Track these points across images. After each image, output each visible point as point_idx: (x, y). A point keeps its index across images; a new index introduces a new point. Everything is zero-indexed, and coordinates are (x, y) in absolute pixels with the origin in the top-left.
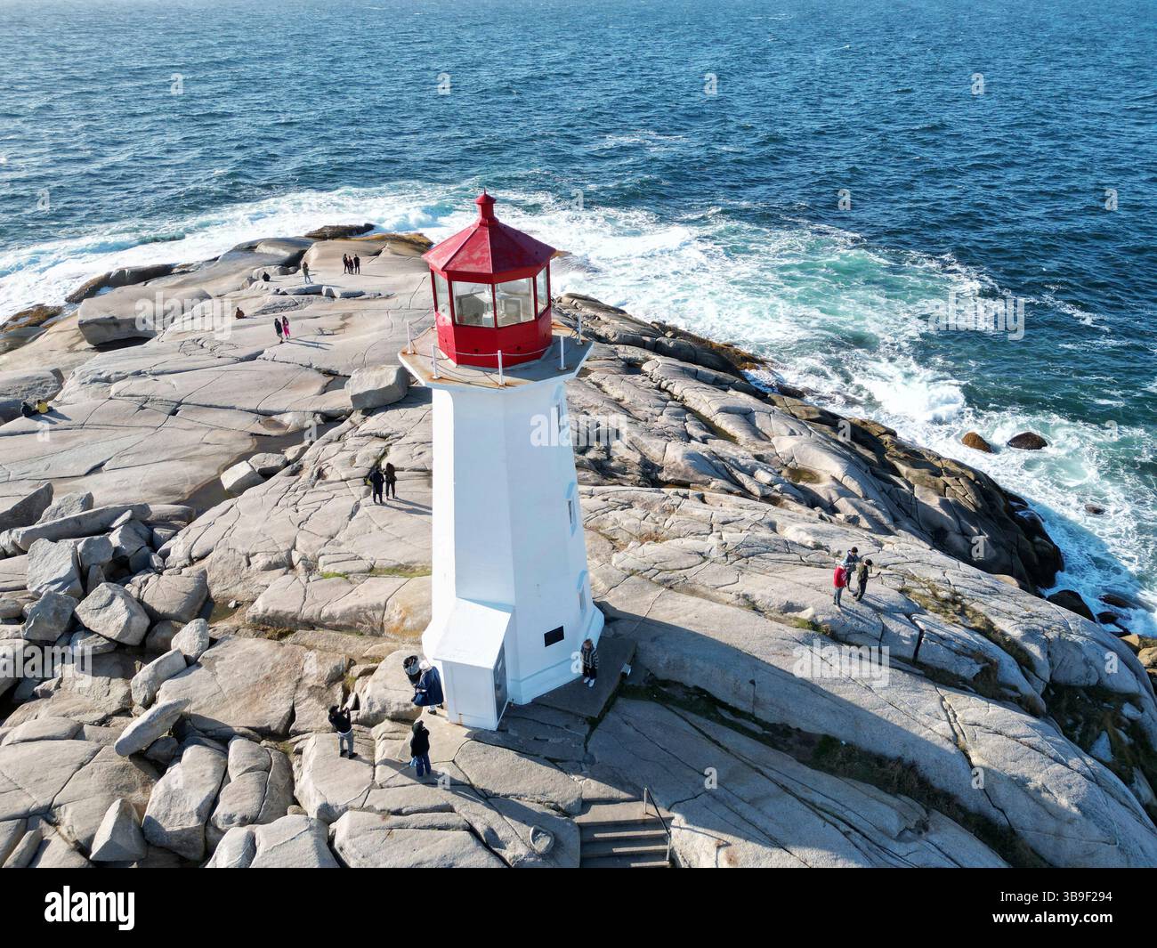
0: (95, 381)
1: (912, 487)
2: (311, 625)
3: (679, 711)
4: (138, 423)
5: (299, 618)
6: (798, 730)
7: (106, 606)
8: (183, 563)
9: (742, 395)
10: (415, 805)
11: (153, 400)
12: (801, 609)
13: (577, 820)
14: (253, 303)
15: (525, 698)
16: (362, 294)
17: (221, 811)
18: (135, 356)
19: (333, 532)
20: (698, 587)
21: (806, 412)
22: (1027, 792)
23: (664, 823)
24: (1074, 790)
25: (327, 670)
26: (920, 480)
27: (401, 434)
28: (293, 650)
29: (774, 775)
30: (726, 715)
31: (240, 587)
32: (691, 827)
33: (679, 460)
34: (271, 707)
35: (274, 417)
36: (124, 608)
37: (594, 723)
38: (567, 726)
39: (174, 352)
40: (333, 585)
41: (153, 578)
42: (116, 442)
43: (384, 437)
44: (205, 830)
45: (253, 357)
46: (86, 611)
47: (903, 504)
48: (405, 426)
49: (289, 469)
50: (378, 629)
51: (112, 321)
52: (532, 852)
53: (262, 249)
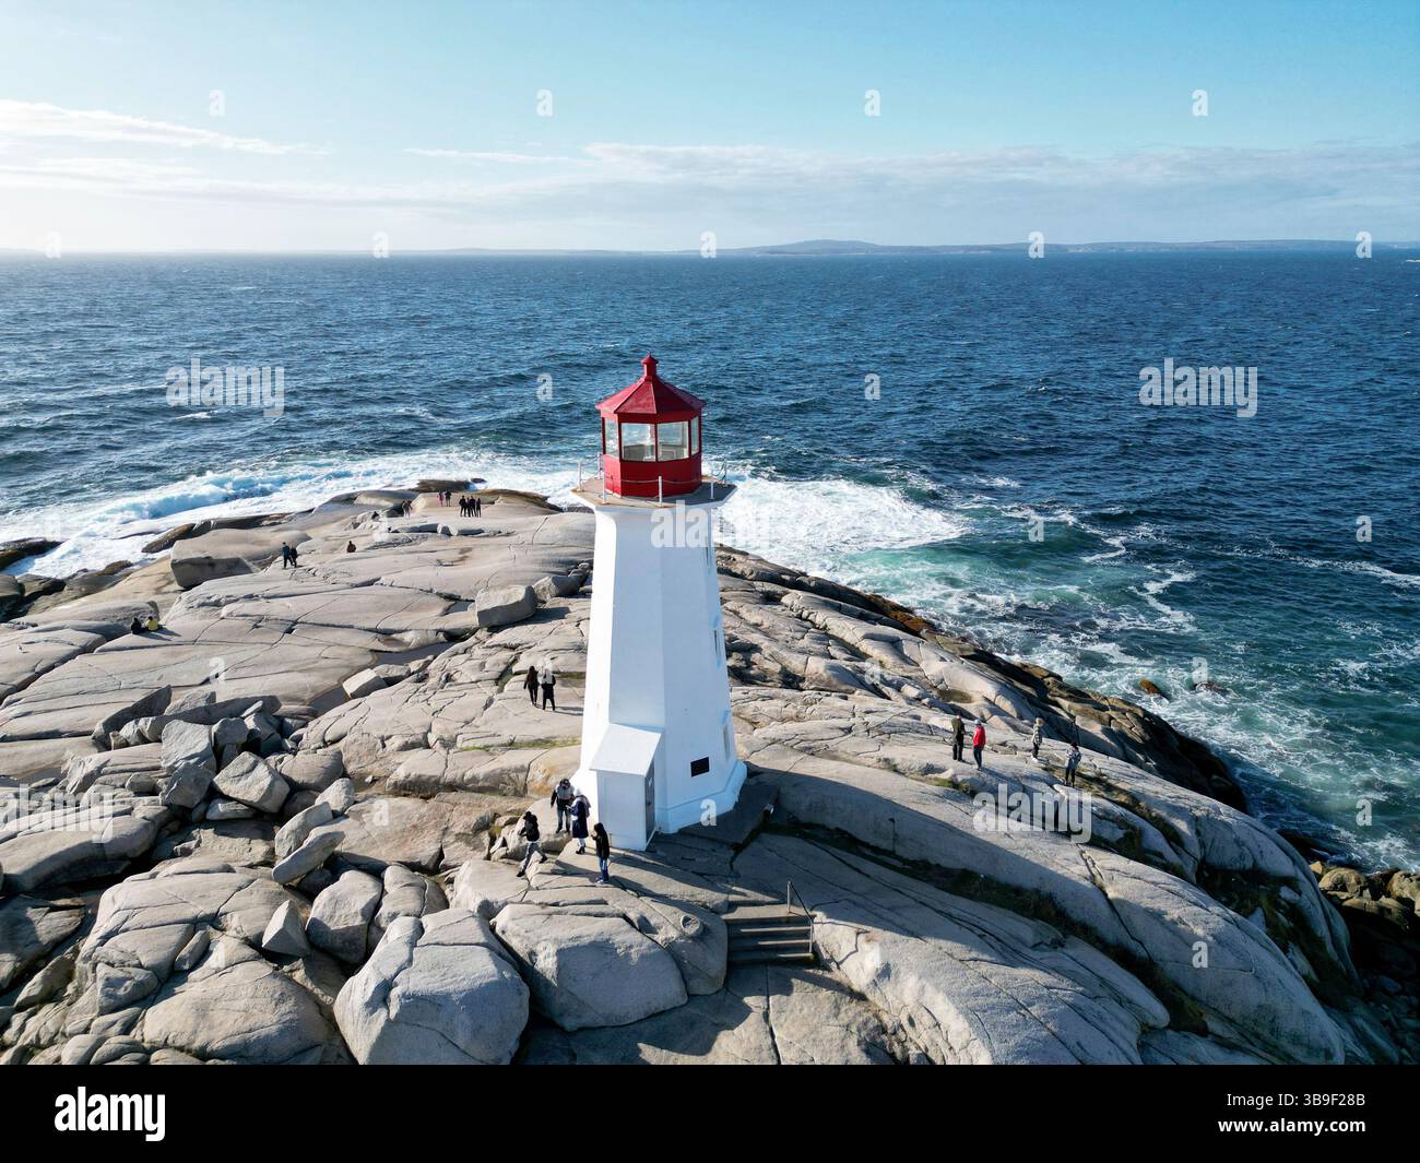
0: (203, 605)
1: (1073, 717)
2: (452, 787)
3: (822, 846)
4: (253, 639)
5: (442, 781)
6: (938, 865)
7: (247, 772)
8: (317, 745)
9: (890, 628)
10: (572, 900)
11: (267, 620)
12: (941, 770)
13: (724, 917)
14: (364, 540)
15: (673, 829)
16: (480, 531)
17: (384, 910)
18: (245, 583)
19: (469, 718)
20: (839, 754)
21: (960, 649)
22: (1163, 923)
23: (807, 920)
24: (1212, 925)
25: (473, 819)
26: (1083, 713)
27: (531, 644)
28: (438, 806)
29: (913, 894)
30: (868, 852)
31: (376, 765)
32: (832, 920)
33: (821, 670)
34: (420, 848)
35: (394, 636)
36: (267, 773)
37: (738, 848)
38: (713, 850)
39: (286, 580)
40: (474, 755)
41: (288, 758)
42: (231, 656)
43: (513, 648)
44: (368, 930)
45: (370, 583)
46: (224, 781)
47: (1063, 731)
48: (535, 638)
49: (414, 677)
50: (521, 789)
51: (207, 561)
52: (683, 935)
53: (362, 500)
